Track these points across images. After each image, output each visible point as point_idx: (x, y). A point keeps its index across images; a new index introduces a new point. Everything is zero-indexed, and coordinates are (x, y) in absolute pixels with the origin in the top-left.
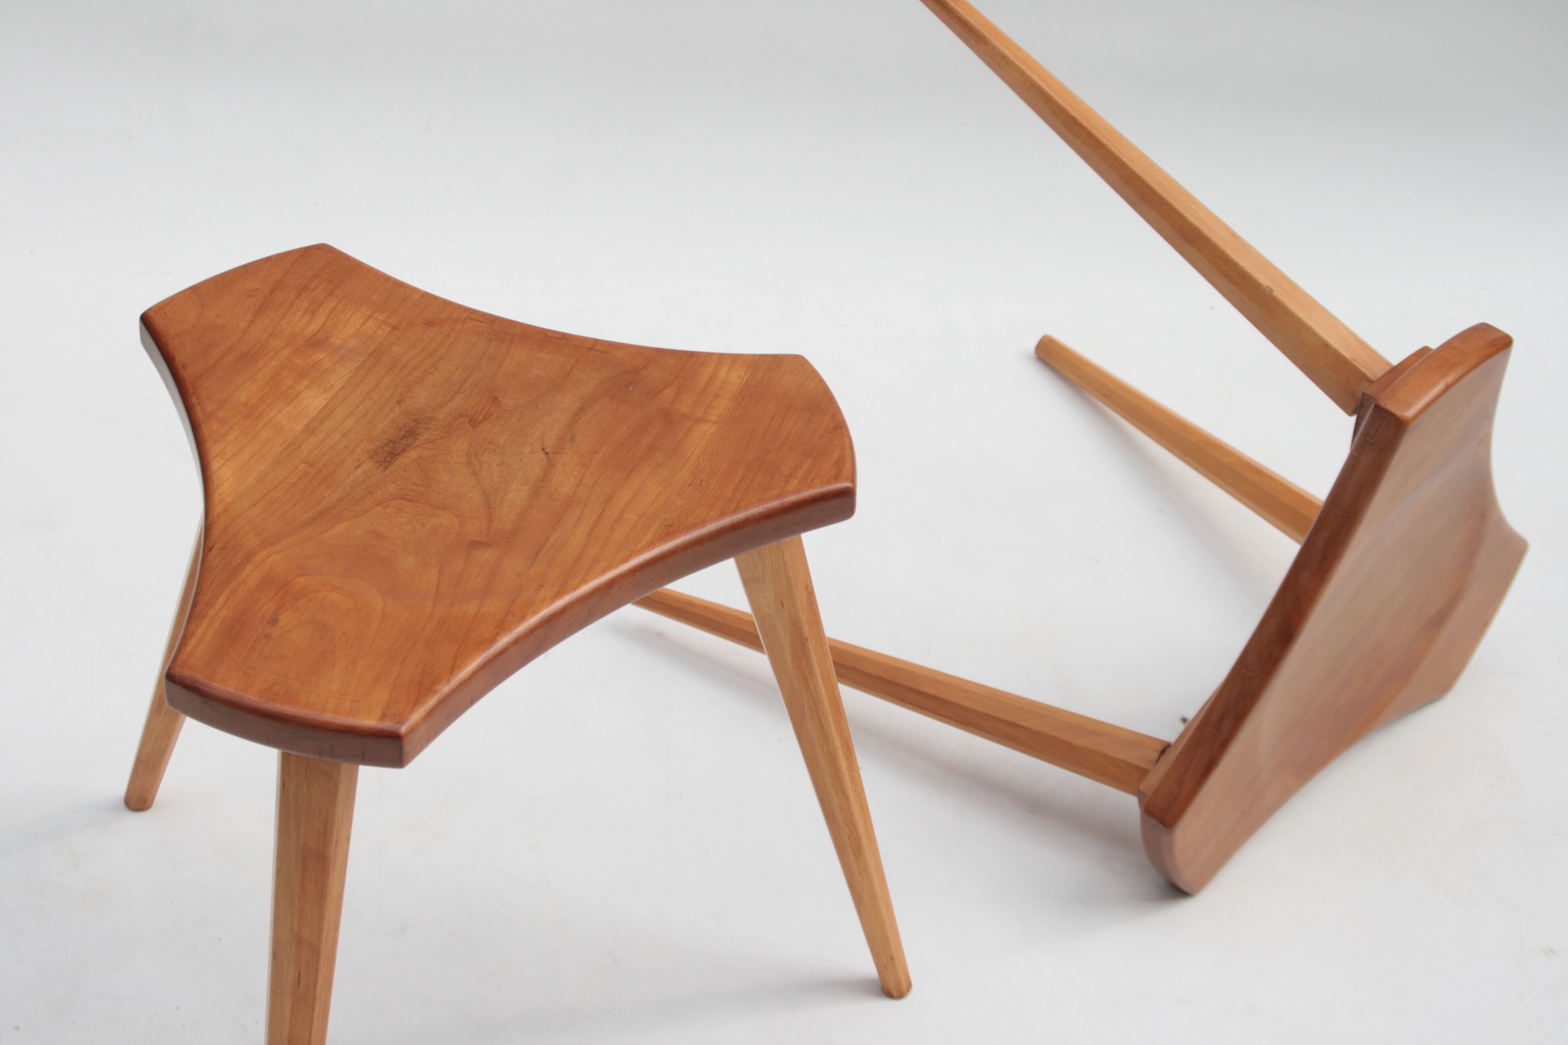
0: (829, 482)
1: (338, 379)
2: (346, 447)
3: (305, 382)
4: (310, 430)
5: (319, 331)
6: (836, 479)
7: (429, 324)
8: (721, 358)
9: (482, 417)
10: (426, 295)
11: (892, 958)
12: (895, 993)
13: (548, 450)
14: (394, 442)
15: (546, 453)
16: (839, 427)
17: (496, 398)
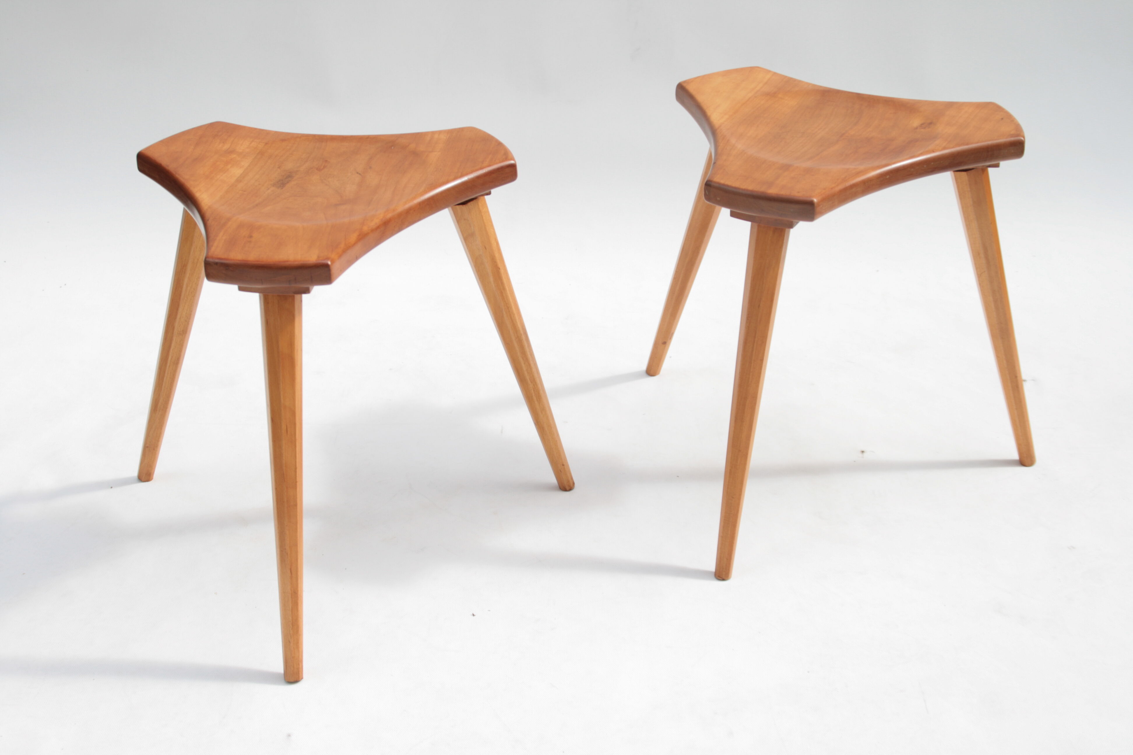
0: (503, 161)
1: (246, 163)
2: (259, 184)
3: (229, 166)
4: (238, 181)
5: (229, 148)
6: (507, 159)
7: (283, 140)
8: (433, 133)
9: (322, 167)
10: (276, 132)
11: (563, 465)
12: (568, 488)
13: (360, 173)
14: (282, 180)
15: (360, 174)
16: (499, 144)
17: (326, 161)
